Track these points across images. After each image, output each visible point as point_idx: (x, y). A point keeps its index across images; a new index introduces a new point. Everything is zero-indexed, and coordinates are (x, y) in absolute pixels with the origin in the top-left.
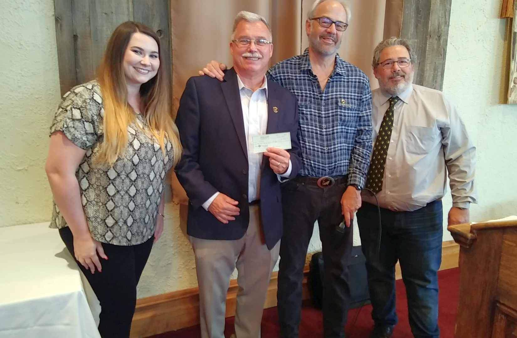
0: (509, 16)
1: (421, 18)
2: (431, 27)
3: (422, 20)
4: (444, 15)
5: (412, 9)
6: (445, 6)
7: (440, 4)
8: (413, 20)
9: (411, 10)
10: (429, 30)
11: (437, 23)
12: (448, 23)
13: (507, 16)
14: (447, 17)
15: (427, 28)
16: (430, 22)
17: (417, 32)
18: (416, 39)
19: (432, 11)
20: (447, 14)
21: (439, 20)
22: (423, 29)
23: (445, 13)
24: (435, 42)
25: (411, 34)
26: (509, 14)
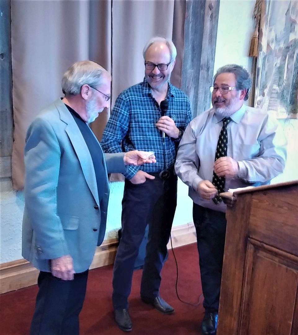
0: (254, 55)
1: (195, 54)
2: (202, 61)
3: (197, 56)
4: (211, 53)
5: (189, 47)
6: (212, 46)
7: (209, 45)
8: (190, 56)
14: (213, 55)
16: (202, 57)
17: (193, 65)
18: (192, 69)
19: (203, 50)
21: (207, 57)
22: (197, 62)
24: (205, 72)
25: (189, 66)
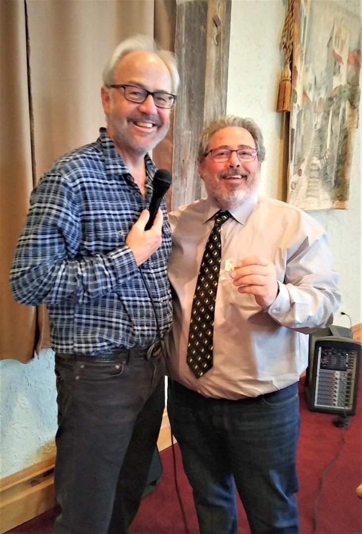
0: (286, 109)
1: (194, 103)
2: (206, 117)
3: (196, 107)
4: (219, 102)
5: (183, 90)
6: (221, 91)
7: (215, 88)
8: (185, 106)
9: (182, 92)
10: (204, 120)
11: (212, 111)
12: (224, 113)
13: (284, 109)
14: (223, 106)
15: (202, 116)
16: (205, 109)
17: (190, 121)
18: (190, 130)
19: (206, 97)
20: (223, 102)
21: (214, 109)
22: (198, 118)
23: (221, 100)
25: (184, 125)
26: (287, 107)
